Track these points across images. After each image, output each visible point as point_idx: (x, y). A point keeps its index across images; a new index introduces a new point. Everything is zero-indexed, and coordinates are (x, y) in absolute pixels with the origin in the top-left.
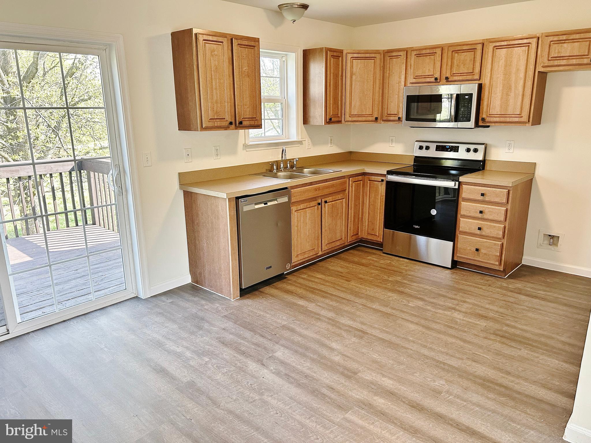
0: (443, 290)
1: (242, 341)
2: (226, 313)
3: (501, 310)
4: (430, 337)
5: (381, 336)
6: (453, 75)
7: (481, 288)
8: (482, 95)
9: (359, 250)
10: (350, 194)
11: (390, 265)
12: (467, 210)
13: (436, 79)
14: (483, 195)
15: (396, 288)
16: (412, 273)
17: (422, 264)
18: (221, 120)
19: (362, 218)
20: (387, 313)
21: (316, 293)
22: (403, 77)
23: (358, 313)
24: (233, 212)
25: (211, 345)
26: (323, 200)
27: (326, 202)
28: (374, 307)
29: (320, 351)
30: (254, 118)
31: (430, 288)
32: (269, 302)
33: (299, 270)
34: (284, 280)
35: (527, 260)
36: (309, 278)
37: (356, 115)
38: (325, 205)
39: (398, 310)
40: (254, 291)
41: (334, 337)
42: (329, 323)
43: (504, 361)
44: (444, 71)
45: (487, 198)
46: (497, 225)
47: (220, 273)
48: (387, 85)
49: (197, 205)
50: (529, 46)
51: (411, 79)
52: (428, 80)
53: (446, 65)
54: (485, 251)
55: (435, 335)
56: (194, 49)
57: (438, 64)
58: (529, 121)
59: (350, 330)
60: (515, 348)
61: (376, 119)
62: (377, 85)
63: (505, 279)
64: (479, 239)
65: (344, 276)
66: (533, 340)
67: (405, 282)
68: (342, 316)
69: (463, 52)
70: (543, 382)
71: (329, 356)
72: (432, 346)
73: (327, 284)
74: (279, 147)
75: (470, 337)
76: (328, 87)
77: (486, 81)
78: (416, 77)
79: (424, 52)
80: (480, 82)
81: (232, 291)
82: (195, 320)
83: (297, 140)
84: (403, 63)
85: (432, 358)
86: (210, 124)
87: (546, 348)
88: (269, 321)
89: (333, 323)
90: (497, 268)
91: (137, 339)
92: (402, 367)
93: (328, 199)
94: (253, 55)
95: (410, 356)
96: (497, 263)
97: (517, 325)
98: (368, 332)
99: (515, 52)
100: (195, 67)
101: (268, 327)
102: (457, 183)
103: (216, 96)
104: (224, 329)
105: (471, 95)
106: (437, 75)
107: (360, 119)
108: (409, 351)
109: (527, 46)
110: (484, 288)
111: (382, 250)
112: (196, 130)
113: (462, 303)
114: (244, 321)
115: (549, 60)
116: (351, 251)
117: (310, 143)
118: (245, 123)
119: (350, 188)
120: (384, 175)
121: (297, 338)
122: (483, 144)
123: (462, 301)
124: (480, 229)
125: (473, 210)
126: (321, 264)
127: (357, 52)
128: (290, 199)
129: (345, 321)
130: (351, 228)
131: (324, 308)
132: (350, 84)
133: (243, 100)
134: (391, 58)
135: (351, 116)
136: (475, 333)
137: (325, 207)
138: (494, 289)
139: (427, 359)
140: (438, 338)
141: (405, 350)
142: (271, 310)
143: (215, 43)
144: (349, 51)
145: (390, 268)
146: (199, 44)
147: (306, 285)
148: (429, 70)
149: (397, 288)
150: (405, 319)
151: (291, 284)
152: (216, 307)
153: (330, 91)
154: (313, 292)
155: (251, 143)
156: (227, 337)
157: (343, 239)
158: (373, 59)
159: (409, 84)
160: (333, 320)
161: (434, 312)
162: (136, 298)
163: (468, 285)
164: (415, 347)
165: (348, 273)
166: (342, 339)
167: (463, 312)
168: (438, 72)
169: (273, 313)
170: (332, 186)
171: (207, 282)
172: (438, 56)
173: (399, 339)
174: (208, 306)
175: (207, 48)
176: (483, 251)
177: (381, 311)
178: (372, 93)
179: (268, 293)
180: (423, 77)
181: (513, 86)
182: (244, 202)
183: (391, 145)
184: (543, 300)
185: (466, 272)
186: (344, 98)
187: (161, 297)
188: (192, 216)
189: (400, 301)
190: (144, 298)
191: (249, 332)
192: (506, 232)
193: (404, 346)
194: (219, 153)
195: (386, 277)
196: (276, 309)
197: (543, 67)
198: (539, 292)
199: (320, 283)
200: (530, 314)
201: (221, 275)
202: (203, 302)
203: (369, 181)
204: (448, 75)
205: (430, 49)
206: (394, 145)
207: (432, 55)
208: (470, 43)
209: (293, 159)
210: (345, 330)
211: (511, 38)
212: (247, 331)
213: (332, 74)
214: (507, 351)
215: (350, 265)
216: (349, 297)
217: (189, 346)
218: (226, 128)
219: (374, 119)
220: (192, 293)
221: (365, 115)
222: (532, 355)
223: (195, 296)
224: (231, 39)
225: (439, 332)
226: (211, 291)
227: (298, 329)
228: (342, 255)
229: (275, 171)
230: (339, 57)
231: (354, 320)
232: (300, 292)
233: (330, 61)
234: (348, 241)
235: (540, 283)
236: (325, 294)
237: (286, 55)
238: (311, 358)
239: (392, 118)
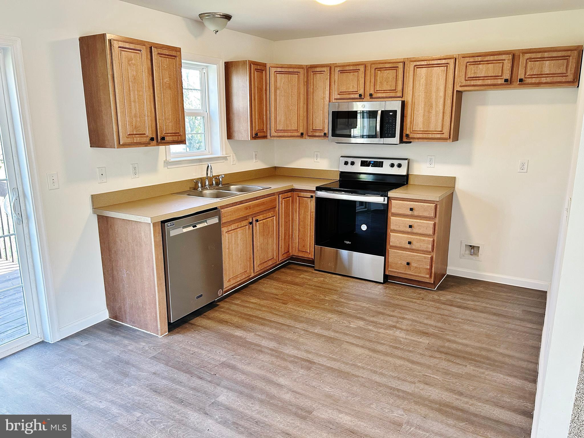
0: (380, 307)
1: (177, 387)
2: (155, 354)
3: (439, 325)
4: (378, 360)
5: (329, 365)
6: (377, 92)
7: (415, 303)
8: (405, 112)
9: (290, 269)
10: (280, 211)
11: (323, 282)
12: (397, 225)
13: (360, 95)
14: (411, 209)
15: (334, 308)
16: (347, 290)
17: (354, 280)
18: (141, 136)
19: (292, 235)
20: (331, 338)
21: (252, 320)
22: (327, 93)
23: (301, 340)
24: (158, 237)
25: (141, 396)
26: (254, 220)
27: (257, 221)
28: (316, 331)
29: (268, 389)
30: (177, 133)
31: (367, 306)
32: (203, 335)
33: (231, 295)
34: (216, 308)
35: (452, 270)
36: (242, 304)
37: (281, 130)
38: (256, 224)
39: (341, 333)
40: (183, 324)
41: (280, 371)
42: (272, 355)
43: (454, 381)
44: (367, 88)
45: (416, 213)
46: (426, 239)
47: (144, 307)
48: (312, 100)
49: (115, 230)
50: (447, 66)
51: (335, 95)
52: (352, 96)
53: (369, 82)
54: (416, 265)
55: (382, 358)
56: (108, 57)
57: (362, 81)
58: (450, 138)
59: (296, 360)
60: (461, 365)
61: (302, 134)
62: (302, 100)
63: (434, 291)
64: (409, 253)
65: (280, 298)
66: (475, 355)
67: (342, 300)
68: (285, 345)
69: (385, 70)
70: (495, 400)
71: (278, 395)
72: (382, 371)
73: (264, 309)
74: (203, 163)
75: (417, 357)
76: (253, 101)
77: (408, 98)
78: (340, 93)
79: (347, 68)
80: (403, 99)
81: (159, 326)
82: (118, 365)
83: (221, 156)
84: (327, 79)
85: (385, 385)
86: (129, 141)
87: (488, 362)
88: (206, 358)
89: (276, 354)
90: (427, 281)
91: (48, 396)
92: (357, 399)
93: (258, 218)
94: (175, 66)
95: (363, 385)
96: (428, 276)
97: (457, 340)
98: (315, 361)
99: (434, 72)
100: (110, 77)
101: (205, 366)
102: (386, 198)
103: (135, 109)
104: (154, 373)
105: (395, 112)
106: (361, 92)
107: (286, 134)
108: (360, 379)
109: (445, 66)
110: (418, 301)
111: (313, 267)
112: (112, 147)
113: (401, 320)
114: (177, 361)
115: (466, 80)
116: (283, 270)
117: (235, 158)
118: (167, 139)
119: (280, 205)
120: (313, 192)
121: (240, 377)
122: (406, 159)
123: (400, 318)
124: (410, 243)
125: (403, 225)
126: (254, 286)
127: (280, 66)
128: (220, 220)
129: (289, 350)
130: (282, 246)
131: (264, 337)
132: (274, 99)
133: (165, 113)
134: (315, 74)
135: (277, 131)
136: (421, 352)
137: (256, 226)
138: (428, 302)
139: (380, 386)
140: (386, 361)
141: (356, 378)
142: (206, 345)
143: (133, 51)
144: (271, 65)
145: (324, 286)
146: (114, 52)
147: (241, 312)
148: (353, 86)
149: (336, 308)
150: (350, 343)
151: (224, 312)
152: (142, 347)
153: (255, 106)
154: (248, 320)
155: (172, 160)
156: (160, 383)
157: (275, 257)
158: (297, 74)
159: (333, 99)
160: (276, 351)
161: (377, 332)
162: (43, 343)
163: (403, 300)
164: (366, 374)
165: (283, 294)
166: (290, 373)
167: (405, 330)
168: (362, 89)
169: (208, 349)
170: (263, 204)
171: (128, 318)
172: (361, 73)
173: (348, 366)
174: (132, 346)
175: (124, 57)
176: (414, 265)
177: (324, 336)
178: (297, 108)
179: (200, 325)
180: (347, 93)
181: (434, 103)
182: (171, 226)
183: (316, 161)
184: (474, 311)
185: (397, 286)
186: (268, 112)
187: (73, 339)
188: (108, 243)
189: (341, 322)
190: (52, 343)
191: (185, 374)
192: (435, 245)
193: (354, 373)
194: (137, 172)
195: (322, 297)
196: (211, 343)
197: (461, 86)
198: (468, 302)
199: (256, 309)
200: (466, 327)
201: (146, 309)
202: (126, 342)
203: (298, 198)
204: (372, 91)
205: (353, 65)
206: (319, 160)
207: (356, 72)
208: (391, 61)
209: (218, 176)
210: (291, 362)
211: (429, 58)
212: (182, 373)
213: (256, 88)
214: (454, 369)
215: (284, 286)
216: (288, 322)
217: (114, 399)
218: (146, 144)
219: (299, 134)
220: (111, 331)
221: (291, 130)
222: (478, 371)
223: (116, 335)
224: (151, 47)
225: (386, 354)
226: (133, 327)
227: (239, 365)
228: (274, 275)
229: (200, 188)
230: (263, 70)
231: (299, 349)
232: (236, 320)
233: (254, 74)
234: (280, 260)
235: (467, 293)
236: (263, 322)
237: (207, 66)
238: (259, 399)
239: (317, 134)
